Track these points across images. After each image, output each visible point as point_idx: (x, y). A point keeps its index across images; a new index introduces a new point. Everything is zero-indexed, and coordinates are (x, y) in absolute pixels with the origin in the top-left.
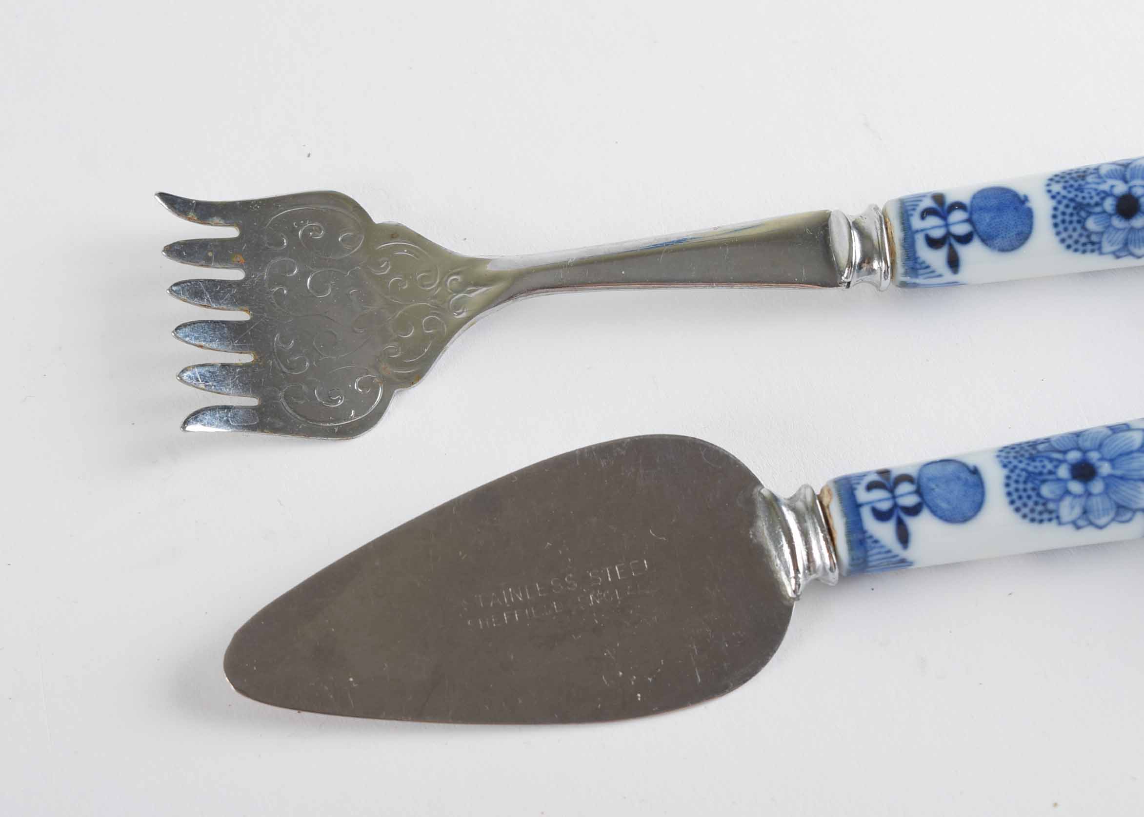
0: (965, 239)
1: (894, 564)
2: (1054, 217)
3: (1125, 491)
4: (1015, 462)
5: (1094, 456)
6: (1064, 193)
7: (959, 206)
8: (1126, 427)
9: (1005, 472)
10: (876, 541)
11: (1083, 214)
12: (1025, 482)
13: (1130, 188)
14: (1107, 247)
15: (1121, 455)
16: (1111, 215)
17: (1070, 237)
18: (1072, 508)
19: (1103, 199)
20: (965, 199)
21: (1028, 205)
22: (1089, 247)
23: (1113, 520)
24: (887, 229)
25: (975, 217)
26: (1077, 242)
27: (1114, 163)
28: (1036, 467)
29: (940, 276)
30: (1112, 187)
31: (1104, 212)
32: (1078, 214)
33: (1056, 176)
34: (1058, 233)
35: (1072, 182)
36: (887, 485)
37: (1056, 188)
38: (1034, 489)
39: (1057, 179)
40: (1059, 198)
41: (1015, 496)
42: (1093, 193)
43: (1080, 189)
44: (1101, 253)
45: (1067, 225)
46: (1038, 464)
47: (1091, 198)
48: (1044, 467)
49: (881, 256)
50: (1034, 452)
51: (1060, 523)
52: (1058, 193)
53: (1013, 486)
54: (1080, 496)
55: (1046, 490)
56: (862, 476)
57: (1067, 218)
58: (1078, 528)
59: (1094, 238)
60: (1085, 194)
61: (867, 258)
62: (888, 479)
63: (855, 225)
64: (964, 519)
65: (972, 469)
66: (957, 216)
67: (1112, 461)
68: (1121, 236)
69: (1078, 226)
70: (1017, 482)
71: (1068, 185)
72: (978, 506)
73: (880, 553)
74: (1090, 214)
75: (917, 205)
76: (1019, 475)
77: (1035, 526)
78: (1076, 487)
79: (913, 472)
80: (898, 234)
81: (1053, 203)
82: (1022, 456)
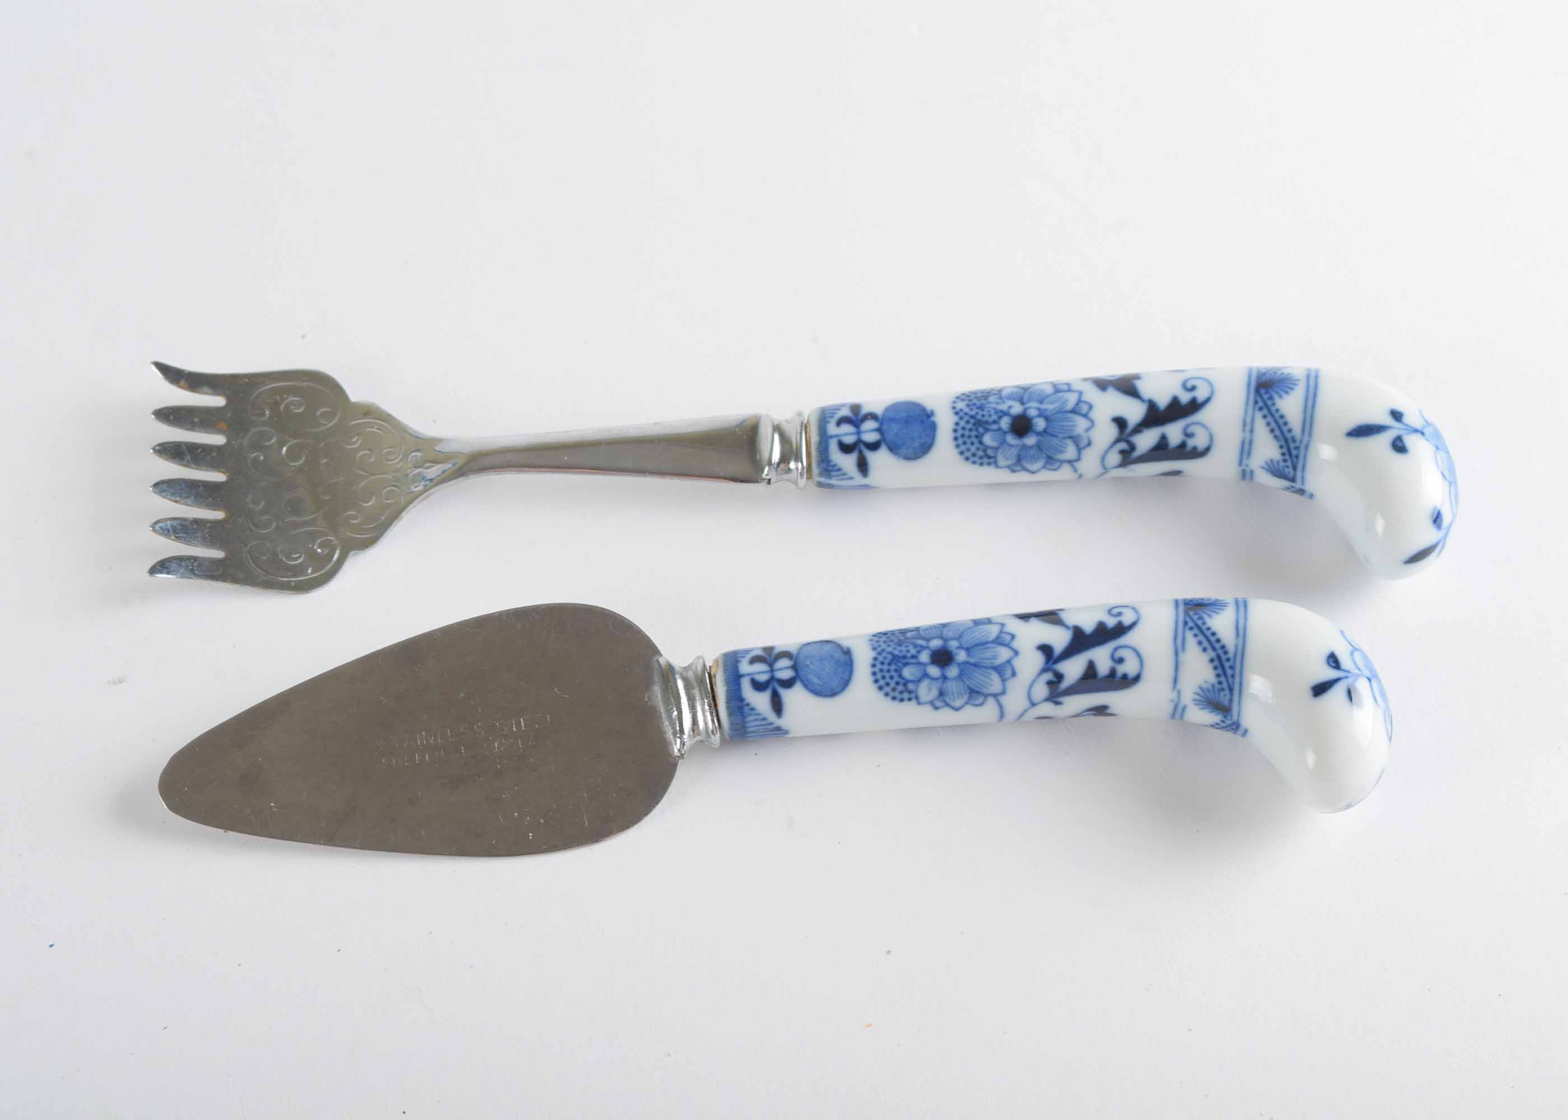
0: (874, 447)
1: (771, 731)
2: (955, 431)
3: (978, 678)
4: (884, 646)
5: (953, 644)
6: (967, 410)
7: (873, 416)
8: (989, 621)
9: (874, 654)
10: (753, 709)
11: (981, 430)
12: (889, 664)
13: (1025, 410)
14: (1002, 461)
15: (976, 645)
16: (1006, 433)
17: (968, 450)
18: (930, 690)
19: (1000, 418)
20: (879, 410)
21: (933, 419)
22: (985, 460)
23: (967, 703)
24: (806, 433)
25: (885, 427)
26: (974, 455)
27: (1017, 387)
28: (901, 651)
29: (851, 478)
30: (1010, 407)
31: (1000, 429)
32: (977, 430)
33: (963, 394)
34: (957, 446)
35: (975, 401)
36: (768, 660)
37: (961, 405)
38: (896, 671)
39: (963, 397)
40: (961, 414)
41: (879, 676)
42: (992, 412)
43: (981, 408)
44: (997, 467)
45: (966, 439)
46: (904, 649)
47: (990, 416)
48: (908, 651)
49: (798, 458)
50: (902, 638)
51: (919, 703)
52: (961, 410)
53: (879, 666)
54: (937, 679)
55: (907, 673)
56: (747, 652)
57: (967, 433)
58: (936, 708)
59: (990, 452)
60: (985, 413)
61: (784, 459)
62: (770, 655)
63: (777, 429)
64: (833, 694)
65: (845, 649)
66: (870, 425)
67: (968, 650)
68: (1015, 451)
69: (976, 441)
70: (882, 663)
71: (971, 403)
72: (845, 683)
73: (756, 720)
74: (987, 430)
75: (834, 413)
76: (885, 658)
77: (896, 703)
78: (934, 671)
79: (793, 649)
80: (815, 438)
81: (956, 419)
82: (892, 641)
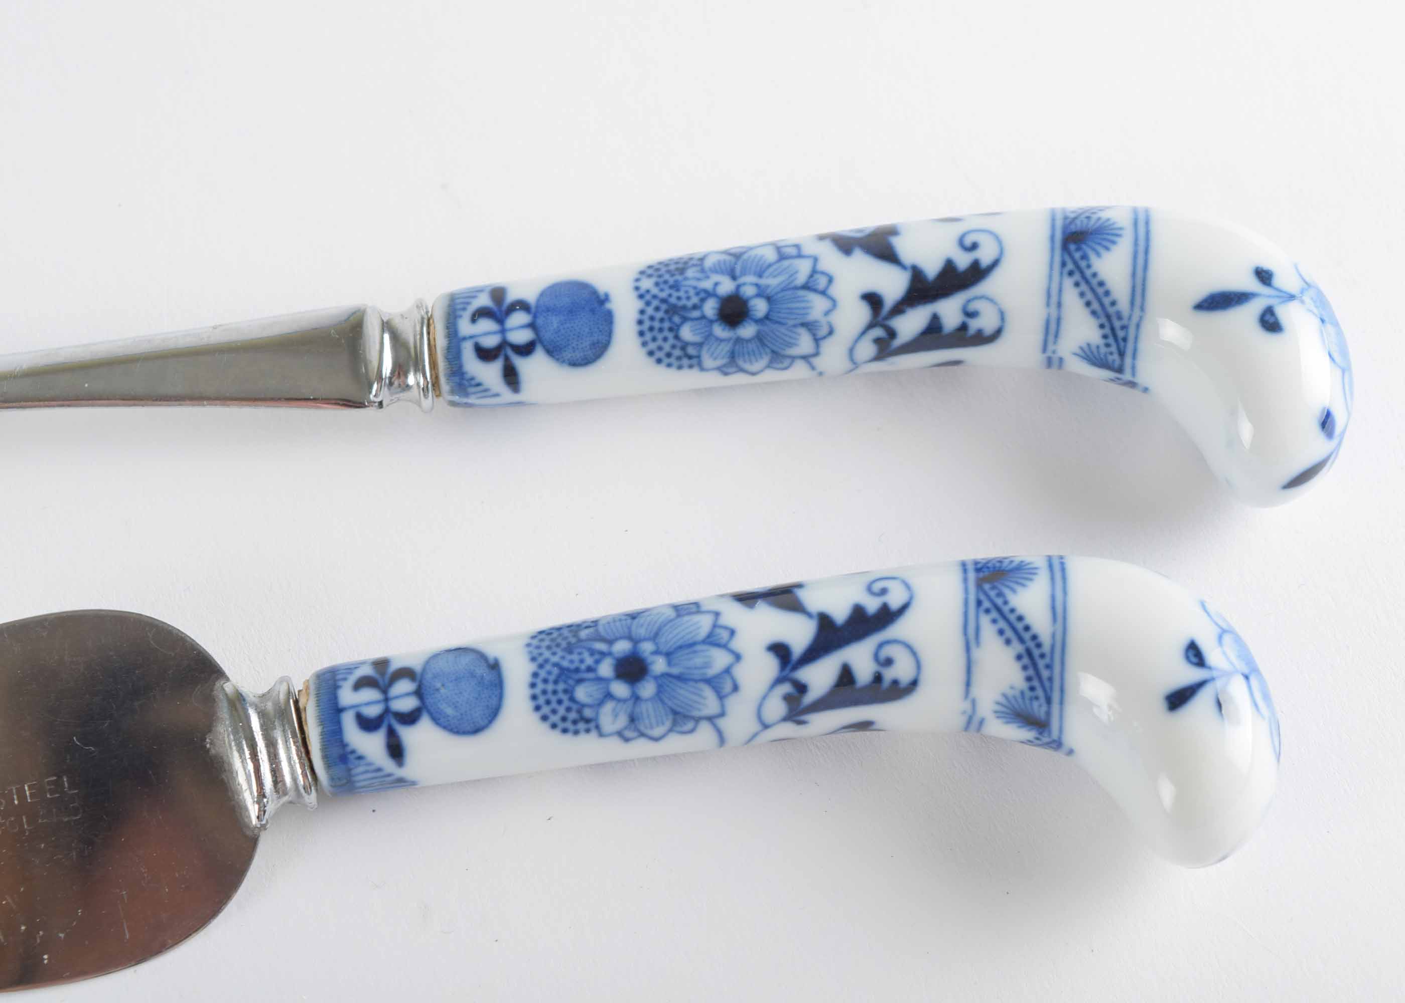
0: (526, 350)
1: (390, 784)
2: (640, 322)
3: (683, 693)
4: (547, 654)
5: (647, 648)
6: (655, 291)
7: (522, 305)
8: (695, 608)
9: (532, 667)
10: (360, 758)
11: (676, 319)
12: (556, 682)
13: (738, 287)
14: (708, 362)
15: (681, 647)
16: (711, 322)
17: (660, 348)
18: (616, 716)
19: (703, 300)
20: (530, 295)
21: (608, 306)
22: (685, 362)
23: (670, 730)
24: (429, 333)
25: (540, 321)
26: (669, 355)
27: (726, 252)
28: (572, 661)
29: (497, 395)
30: (716, 284)
31: (703, 317)
32: (670, 319)
33: (650, 267)
34: (644, 344)
35: (667, 277)
36: (381, 682)
37: (647, 284)
38: (566, 691)
39: (650, 272)
40: (648, 297)
41: (541, 700)
42: (692, 292)
43: (676, 287)
44: (702, 369)
45: (655, 333)
46: (575, 657)
47: (688, 298)
48: (582, 661)
49: (419, 369)
50: (573, 640)
51: (601, 735)
52: (648, 291)
53: (540, 686)
54: (624, 701)
55: (582, 693)
56: (350, 669)
57: (657, 324)
58: (627, 740)
59: (691, 351)
60: (681, 294)
61: (400, 370)
62: (383, 674)
63: (387, 326)
64: (476, 730)
65: (491, 661)
66: (519, 319)
67: (668, 655)
68: (725, 348)
69: (670, 335)
70: (545, 681)
71: (661, 280)
72: (494, 713)
73: (367, 772)
74: (685, 319)
75: (468, 303)
76: (549, 673)
77: (568, 737)
78: (620, 689)
79: (416, 663)
80: (441, 342)
81: (640, 304)
82: (558, 645)
